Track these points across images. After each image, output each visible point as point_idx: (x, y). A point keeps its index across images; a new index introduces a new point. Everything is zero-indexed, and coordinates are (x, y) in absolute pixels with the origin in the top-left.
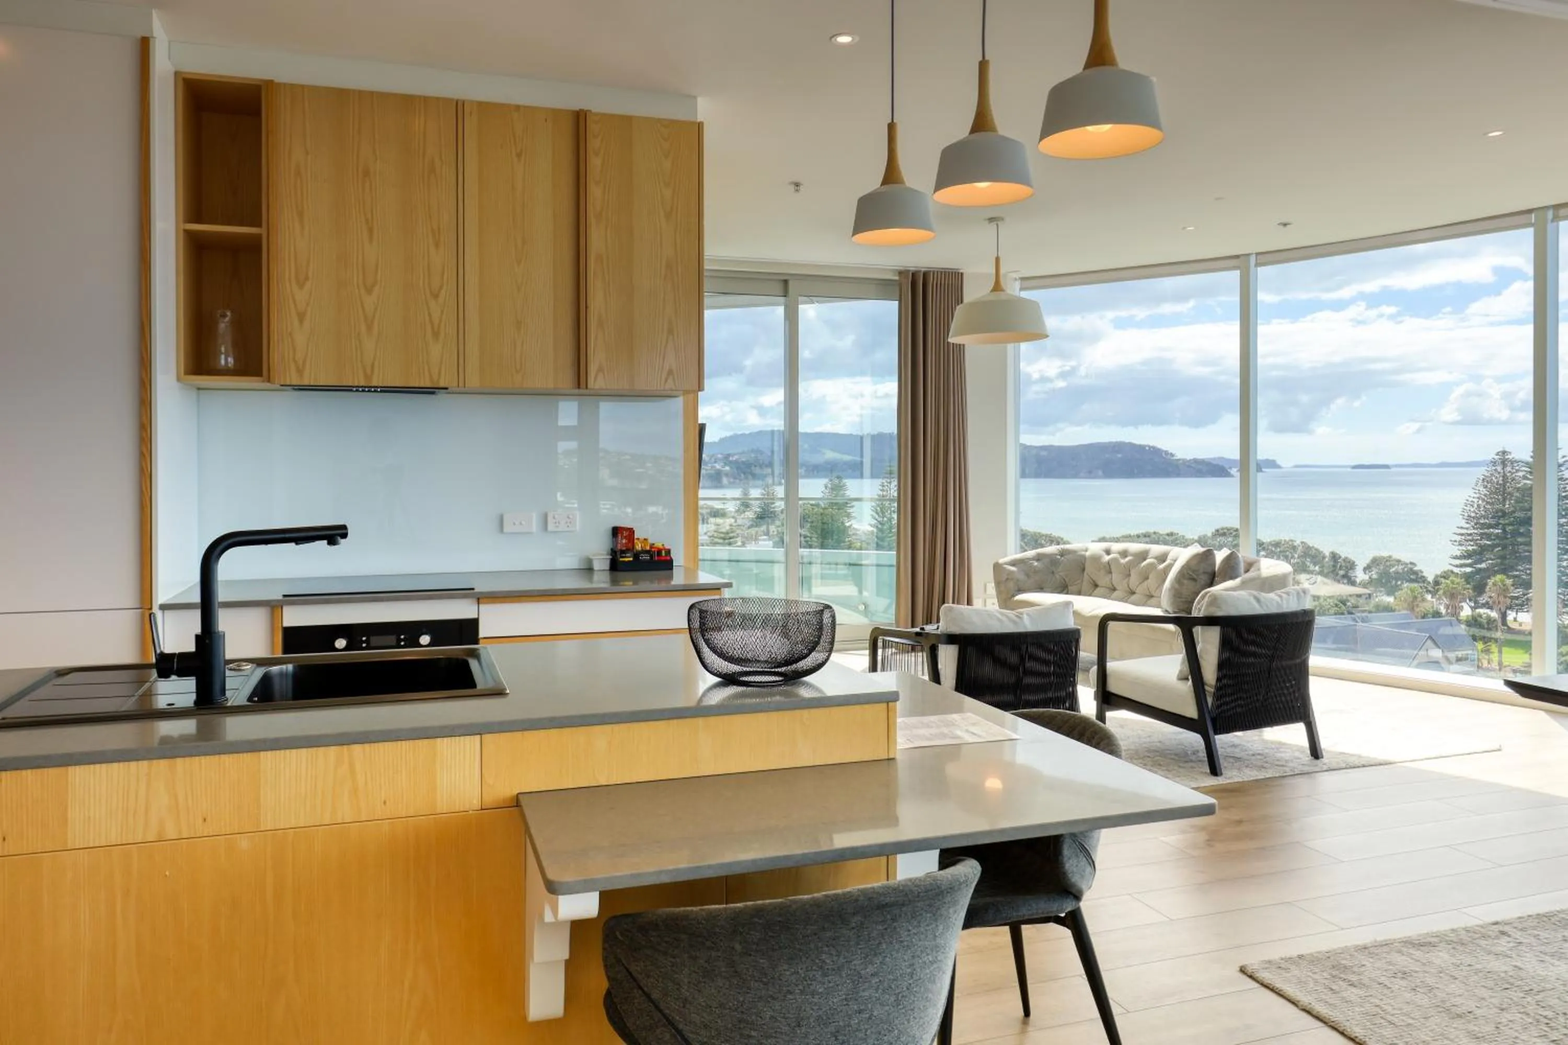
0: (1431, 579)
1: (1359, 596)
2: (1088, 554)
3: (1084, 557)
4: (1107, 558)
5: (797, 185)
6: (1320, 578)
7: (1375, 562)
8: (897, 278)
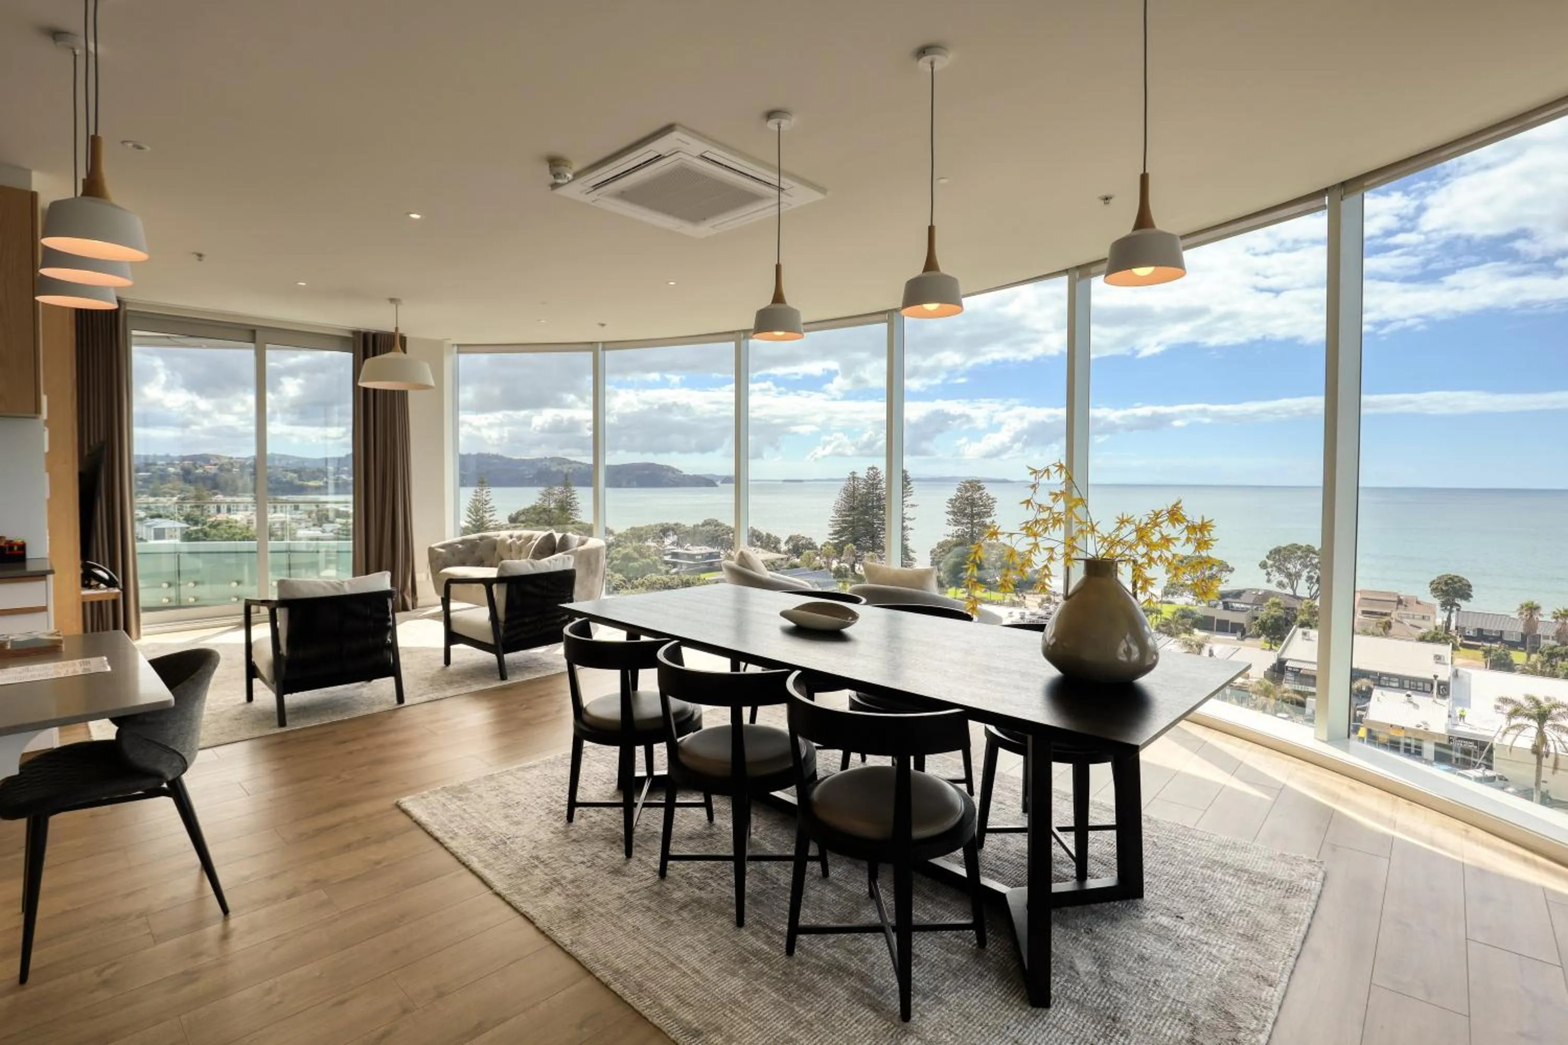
0: (819, 547)
1: (782, 559)
2: (498, 539)
3: (496, 541)
4: (510, 541)
5: (200, 255)
6: (760, 550)
7: (791, 539)
8: (351, 336)
